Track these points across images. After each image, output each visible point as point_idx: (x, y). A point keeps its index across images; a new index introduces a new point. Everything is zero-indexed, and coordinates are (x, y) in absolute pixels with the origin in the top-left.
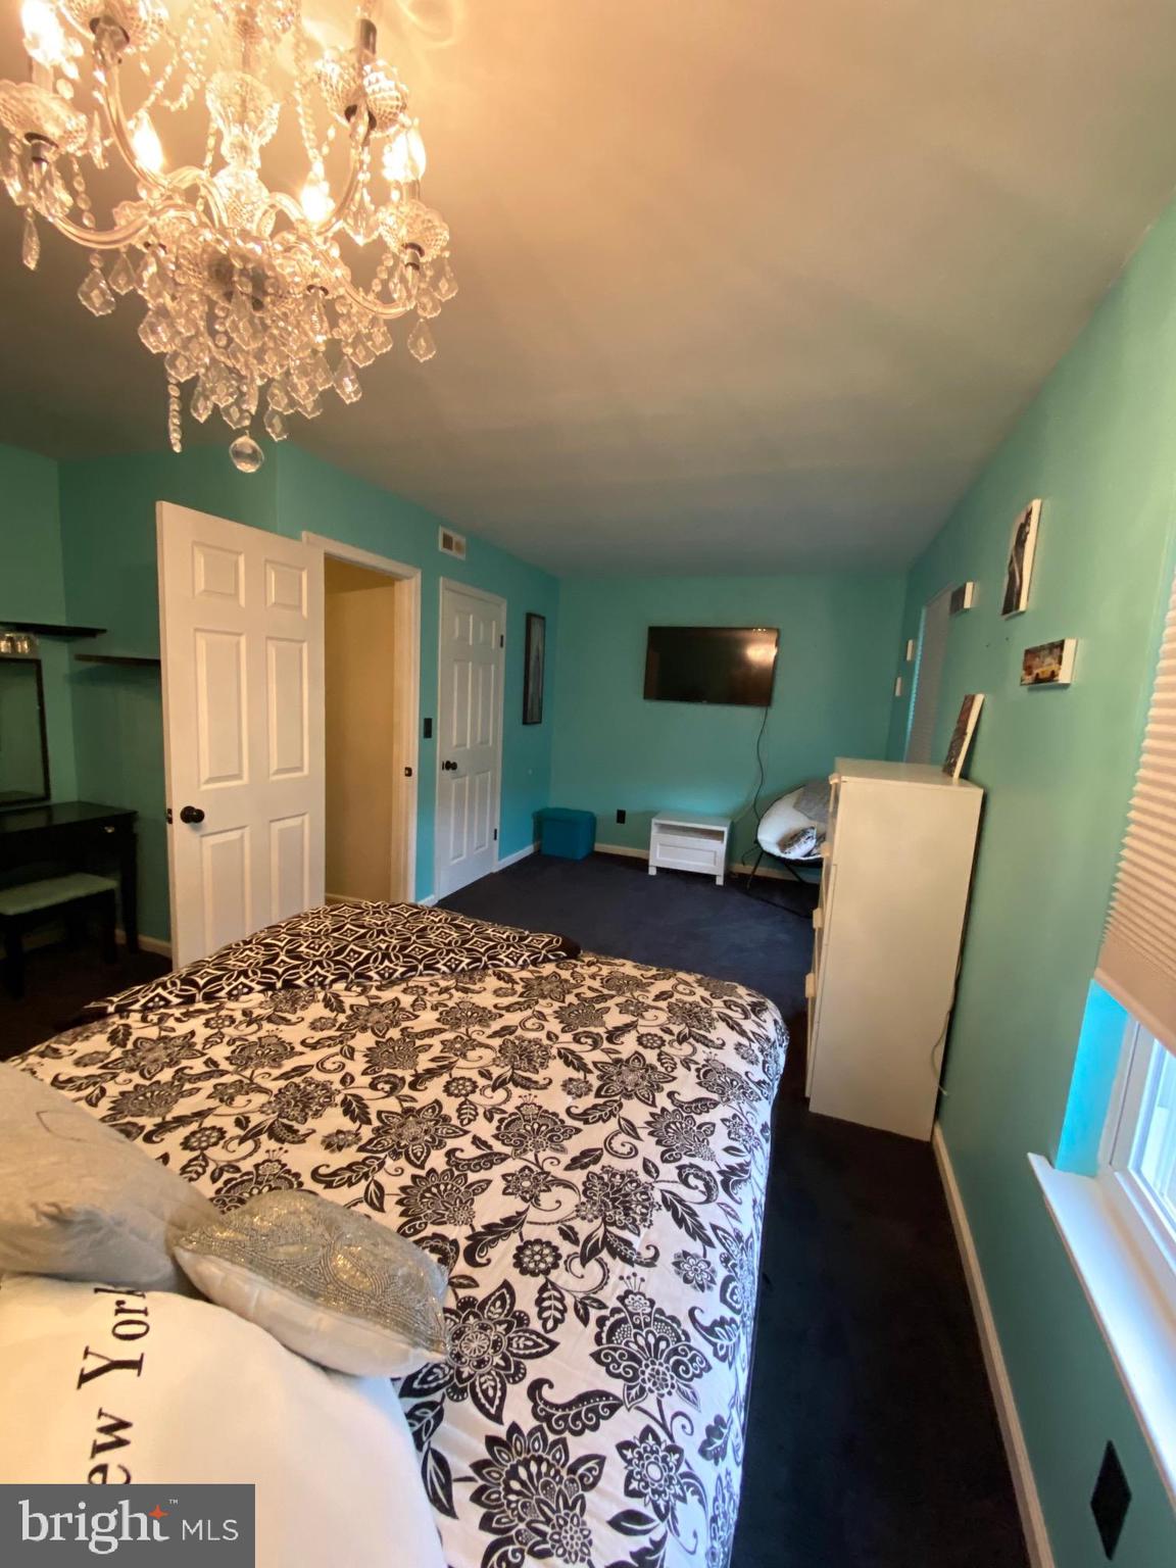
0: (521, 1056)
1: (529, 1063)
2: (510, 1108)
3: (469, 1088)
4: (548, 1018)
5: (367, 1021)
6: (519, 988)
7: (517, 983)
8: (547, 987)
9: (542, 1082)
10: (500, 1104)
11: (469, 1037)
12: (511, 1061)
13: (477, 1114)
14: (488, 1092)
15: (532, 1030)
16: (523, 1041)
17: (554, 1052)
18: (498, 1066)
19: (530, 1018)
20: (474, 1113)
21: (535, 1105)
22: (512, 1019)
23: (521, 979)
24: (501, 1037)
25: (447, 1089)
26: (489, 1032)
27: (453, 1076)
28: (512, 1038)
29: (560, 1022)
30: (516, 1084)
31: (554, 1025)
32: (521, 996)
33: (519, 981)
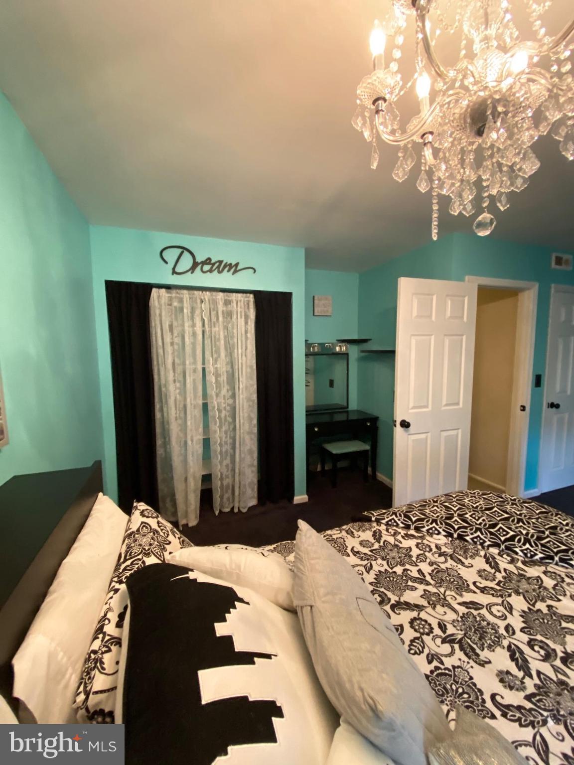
0: (476, 630)
1: (480, 639)
2: (448, 662)
3: (426, 630)
4: (514, 612)
5: (388, 554)
6: (499, 577)
7: (500, 572)
8: (524, 586)
9: (482, 658)
10: (442, 655)
11: (445, 597)
12: (466, 630)
13: (423, 652)
14: (438, 641)
15: (495, 616)
16: (484, 620)
17: (505, 643)
18: (454, 626)
19: (497, 604)
20: (421, 649)
21: (468, 673)
22: (483, 599)
23: (505, 570)
24: (467, 608)
25: (412, 622)
26: (460, 600)
27: (421, 616)
28: (475, 613)
29: (523, 622)
30: (462, 648)
31: (516, 622)
32: (498, 584)
33: (502, 571)
